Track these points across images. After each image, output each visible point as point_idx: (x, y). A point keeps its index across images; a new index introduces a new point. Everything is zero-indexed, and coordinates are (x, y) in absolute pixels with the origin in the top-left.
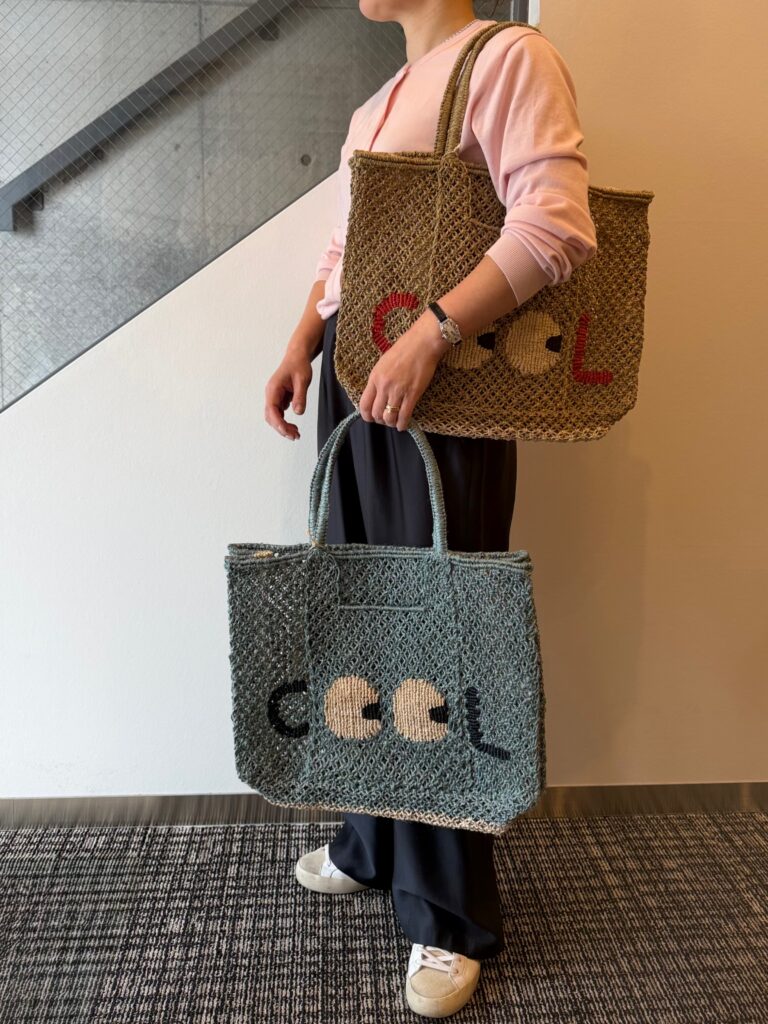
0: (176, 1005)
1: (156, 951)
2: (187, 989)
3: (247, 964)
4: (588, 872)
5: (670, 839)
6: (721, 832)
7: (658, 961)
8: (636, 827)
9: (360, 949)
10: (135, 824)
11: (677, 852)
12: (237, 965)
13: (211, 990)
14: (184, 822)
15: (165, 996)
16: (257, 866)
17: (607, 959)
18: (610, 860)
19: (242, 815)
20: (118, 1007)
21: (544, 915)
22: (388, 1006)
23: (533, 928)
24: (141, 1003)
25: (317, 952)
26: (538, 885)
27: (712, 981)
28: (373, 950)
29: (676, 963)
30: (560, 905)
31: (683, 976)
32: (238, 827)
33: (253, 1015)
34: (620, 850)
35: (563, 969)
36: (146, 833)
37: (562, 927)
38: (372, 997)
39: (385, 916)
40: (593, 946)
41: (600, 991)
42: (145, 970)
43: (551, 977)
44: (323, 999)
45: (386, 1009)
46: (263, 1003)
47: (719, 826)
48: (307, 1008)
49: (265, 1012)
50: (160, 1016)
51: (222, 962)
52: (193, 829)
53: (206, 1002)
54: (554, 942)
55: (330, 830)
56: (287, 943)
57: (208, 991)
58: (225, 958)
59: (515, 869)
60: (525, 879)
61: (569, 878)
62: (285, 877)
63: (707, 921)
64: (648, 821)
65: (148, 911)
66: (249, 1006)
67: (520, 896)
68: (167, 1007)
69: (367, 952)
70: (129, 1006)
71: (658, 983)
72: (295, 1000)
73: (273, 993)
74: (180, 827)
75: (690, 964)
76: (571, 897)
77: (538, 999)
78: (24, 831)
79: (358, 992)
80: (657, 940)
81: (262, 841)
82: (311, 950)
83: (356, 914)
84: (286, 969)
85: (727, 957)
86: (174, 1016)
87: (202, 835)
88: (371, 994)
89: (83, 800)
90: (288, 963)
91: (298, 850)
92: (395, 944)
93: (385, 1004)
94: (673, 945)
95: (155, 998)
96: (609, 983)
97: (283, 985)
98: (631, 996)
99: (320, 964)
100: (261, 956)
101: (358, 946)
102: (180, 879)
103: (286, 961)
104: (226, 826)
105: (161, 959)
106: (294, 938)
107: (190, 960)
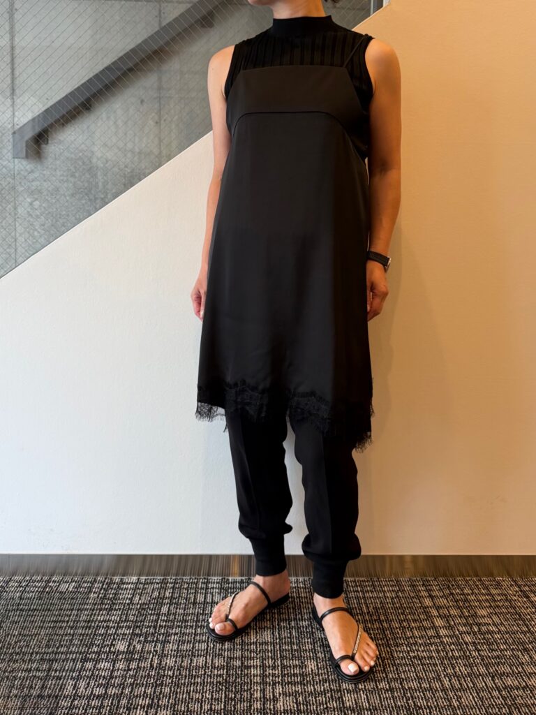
0: (119, 702)
1: (106, 664)
2: (127, 691)
3: (172, 675)
4: (422, 617)
5: (483, 594)
6: (521, 591)
7: (471, 681)
8: (459, 586)
9: (254, 666)
10: (97, 575)
11: (488, 604)
12: (164, 676)
13: (145, 692)
14: (132, 575)
15: (111, 696)
16: (183, 606)
17: (433, 678)
18: (438, 608)
19: (174, 571)
20: (76, 702)
21: (388, 645)
22: (272, 707)
24: (93, 700)
25: (223, 667)
26: (385, 624)
27: (511, 696)
28: (263, 667)
29: (485, 683)
30: (400, 639)
31: (489, 692)
32: (170, 579)
33: (174, 711)
34: (446, 601)
35: (401, 684)
36: (105, 581)
37: (401, 655)
38: (261, 701)
39: (273, 644)
40: (423, 669)
41: (427, 701)
42: (97, 677)
43: (391, 690)
44: (225, 701)
45: (270, 709)
46: (182, 702)
47: (519, 587)
48: (213, 707)
49: (183, 709)
50: (106, 710)
51: (153, 673)
52: (138, 579)
53: (141, 701)
54: (396, 666)
55: (236, 582)
56: (201, 661)
57: (142, 693)
58: (156, 670)
59: (368, 613)
60: (376, 621)
61: (408, 621)
62: (203, 614)
63: (508, 653)
64: (467, 581)
65: (102, 635)
66: (172, 704)
68: (112, 703)
69: (258, 669)
70: (84, 702)
71: (471, 696)
72: (205, 701)
73: (189, 696)
74: (129, 578)
75: (494, 683)
76: (409, 634)
77: (382, 705)
78: (16, 578)
79: (251, 697)
80: (471, 666)
81: (187, 589)
82: (218, 666)
83: (252, 641)
84: (199, 679)
85: (523, 679)
86: (117, 710)
87: (145, 584)
88: (260, 698)
89: (61, 556)
90: (201, 675)
91: (213, 596)
92: (279, 663)
93: (270, 705)
94: (483, 670)
95: (104, 696)
96: (434, 695)
97: (197, 690)
98: (451, 705)
99: (224, 676)
100: (182, 669)
101: (252, 664)
102: (127, 614)
103: (200, 673)
104: (162, 578)
105: (109, 669)
106: (206, 657)
107: (130, 670)
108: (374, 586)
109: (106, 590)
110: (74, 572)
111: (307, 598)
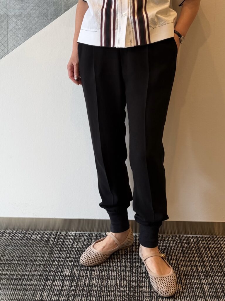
1: (59, 282)
2: (71, 299)
3: (96, 290)
9: (145, 286)
10: (53, 230)
12: (92, 290)
13: (81, 299)
14: (72, 231)
19: (96, 229)
23: (220, 282)
25: (126, 286)
32: (94, 234)
36: (57, 234)
42: (54, 289)
51: (86, 289)
52: (76, 234)
56: (113, 282)
58: (87, 287)
59: (212, 256)
60: (216, 261)
65: (56, 266)
67: (214, 268)
69: (148, 288)
74: (71, 233)
78: (8, 231)
82: (123, 285)
83: (143, 271)
84: (112, 293)
87: (80, 236)
89: (33, 219)
90: (114, 290)
99: (127, 291)
100: (102, 287)
101: (144, 285)
102: (70, 253)
103: (113, 289)
104: (89, 233)
105: (61, 285)
106: (116, 280)
107: (73, 286)
108: (214, 240)
109: (58, 239)
110: (40, 228)
111: (174, 246)
